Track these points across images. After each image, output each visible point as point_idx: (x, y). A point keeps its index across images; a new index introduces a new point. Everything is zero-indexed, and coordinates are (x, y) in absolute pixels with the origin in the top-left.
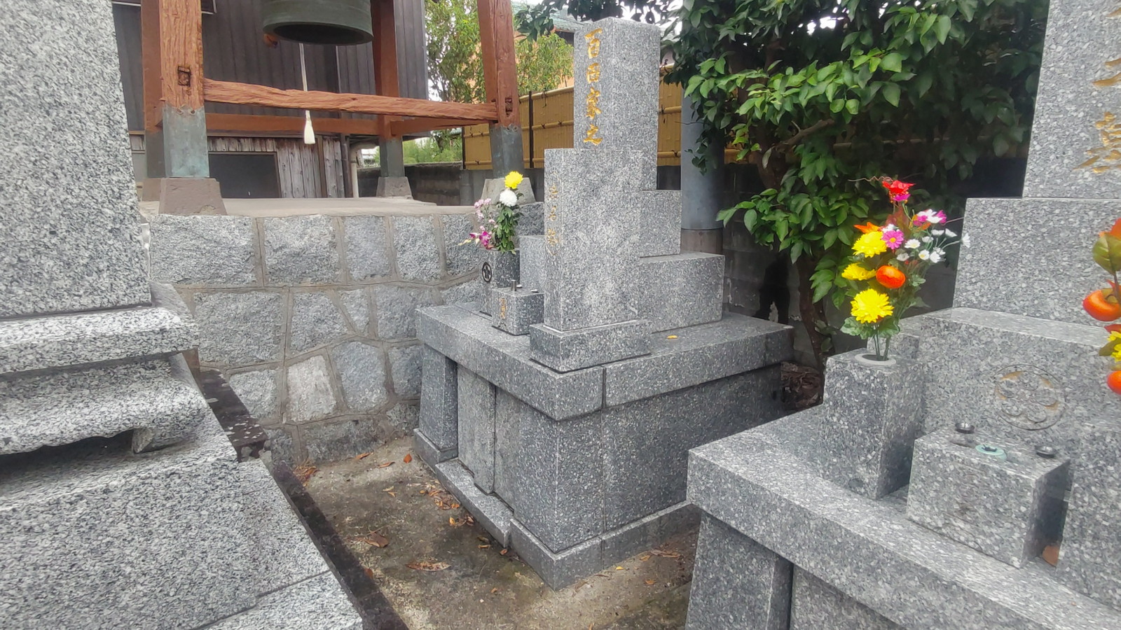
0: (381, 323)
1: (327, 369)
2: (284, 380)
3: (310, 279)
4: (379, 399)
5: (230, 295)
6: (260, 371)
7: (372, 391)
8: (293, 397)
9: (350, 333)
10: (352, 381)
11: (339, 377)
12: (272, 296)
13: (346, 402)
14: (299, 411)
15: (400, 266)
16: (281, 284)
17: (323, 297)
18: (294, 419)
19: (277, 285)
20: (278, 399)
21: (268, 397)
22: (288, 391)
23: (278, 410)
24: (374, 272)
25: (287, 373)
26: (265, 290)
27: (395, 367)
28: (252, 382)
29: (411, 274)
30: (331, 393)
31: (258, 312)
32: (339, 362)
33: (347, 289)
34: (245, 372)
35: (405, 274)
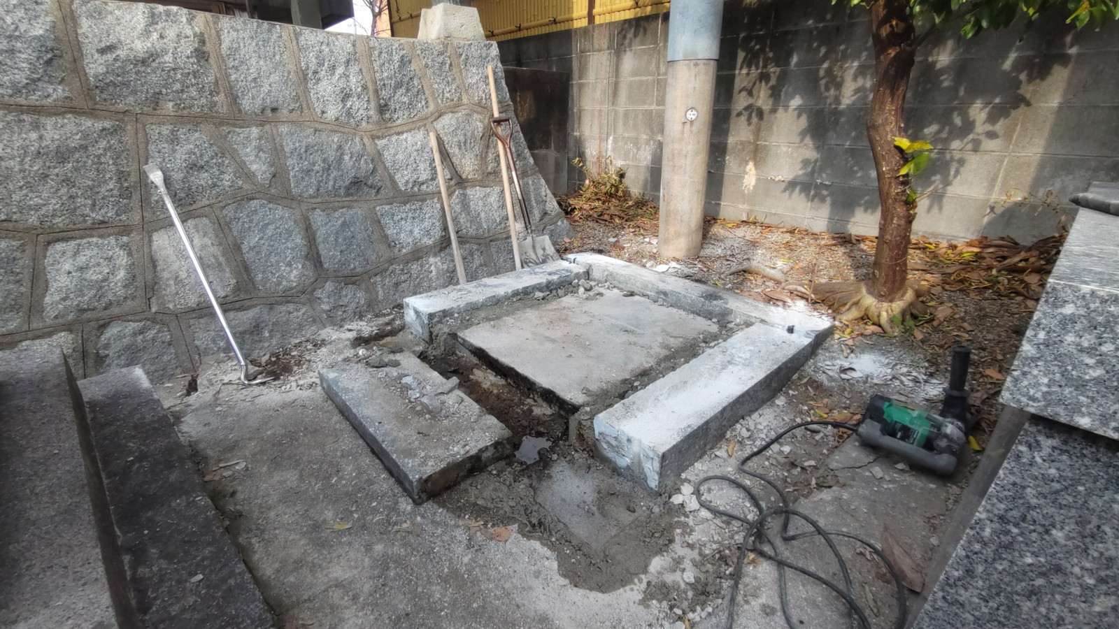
0: (295, 176)
1: (217, 236)
2: (146, 250)
3: (171, 104)
4: (301, 275)
5: (24, 117)
6: (101, 236)
7: (290, 265)
8: (165, 275)
9: (246, 187)
10: (258, 253)
11: (238, 247)
12: (108, 124)
13: (251, 280)
14: (177, 293)
15: (314, 100)
16: (121, 107)
17: (197, 135)
18: (171, 306)
19: (112, 108)
20: (139, 278)
21: (122, 274)
22: (155, 266)
23: (140, 293)
24: (275, 105)
25: (150, 241)
26: (92, 113)
27: (321, 233)
28: (88, 253)
29: (332, 113)
30: (228, 270)
31: (85, 148)
32: (236, 228)
33: (235, 126)
34: (72, 238)
35: (323, 112)
